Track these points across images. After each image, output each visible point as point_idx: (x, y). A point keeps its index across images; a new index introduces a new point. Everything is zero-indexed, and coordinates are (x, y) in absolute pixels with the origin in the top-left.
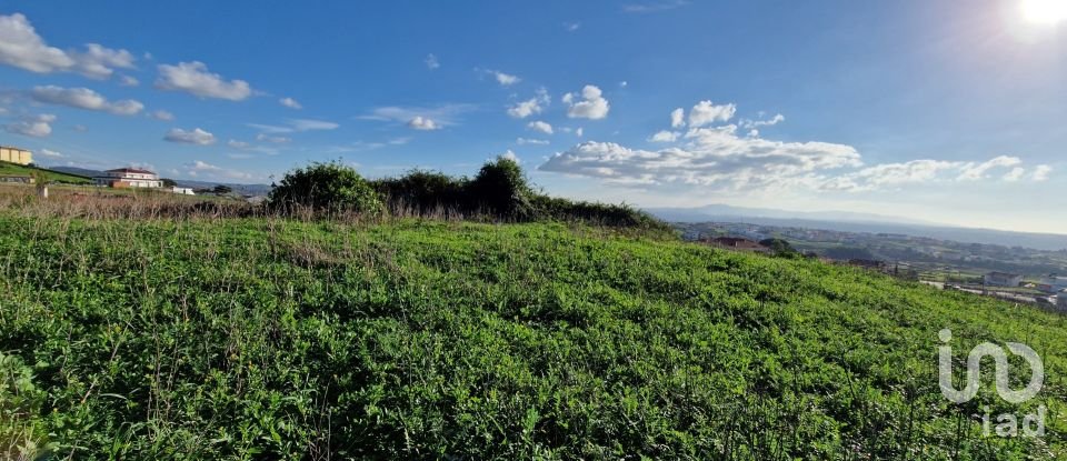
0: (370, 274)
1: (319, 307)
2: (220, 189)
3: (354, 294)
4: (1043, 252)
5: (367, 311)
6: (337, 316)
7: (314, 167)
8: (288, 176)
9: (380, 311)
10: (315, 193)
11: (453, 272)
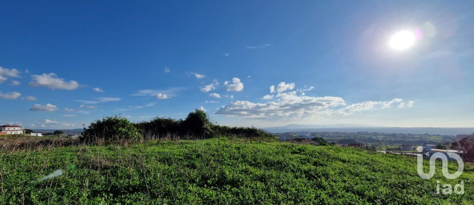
0: (132, 170)
1: (102, 191)
2: (57, 133)
3: (122, 182)
4: (419, 135)
5: (128, 190)
6: (111, 195)
7: (106, 119)
8: (92, 124)
9: (135, 189)
10: (106, 131)
11: (174, 165)
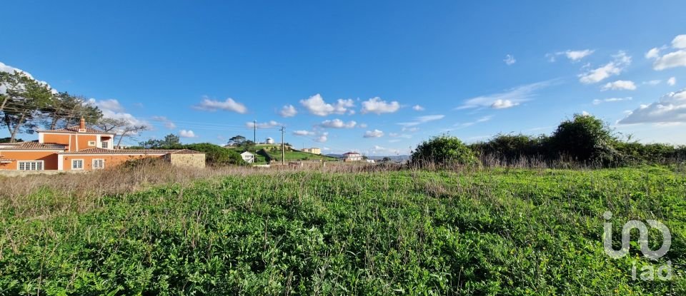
0: (476, 203)
1: (445, 221)
3: (467, 214)
5: (478, 227)
6: (458, 228)
7: (433, 139)
8: (419, 146)
9: (487, 229)
10: (434, 155)
